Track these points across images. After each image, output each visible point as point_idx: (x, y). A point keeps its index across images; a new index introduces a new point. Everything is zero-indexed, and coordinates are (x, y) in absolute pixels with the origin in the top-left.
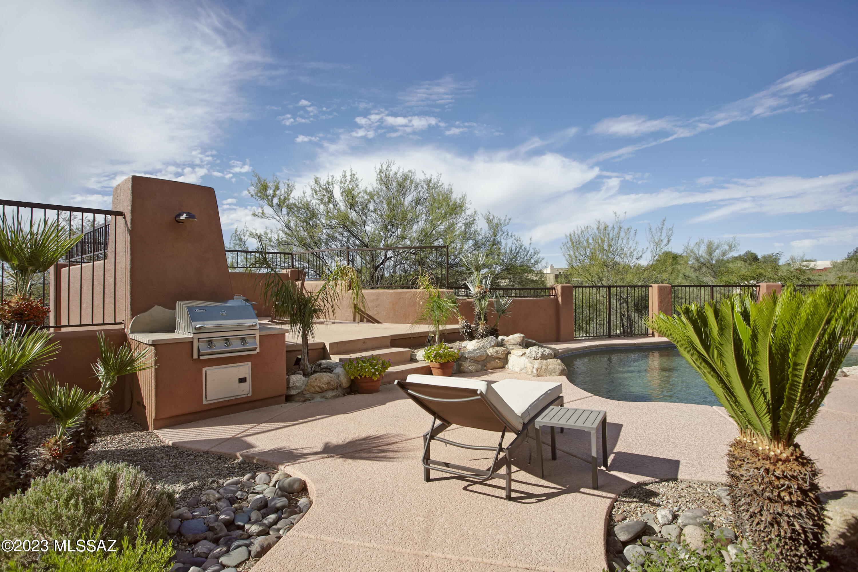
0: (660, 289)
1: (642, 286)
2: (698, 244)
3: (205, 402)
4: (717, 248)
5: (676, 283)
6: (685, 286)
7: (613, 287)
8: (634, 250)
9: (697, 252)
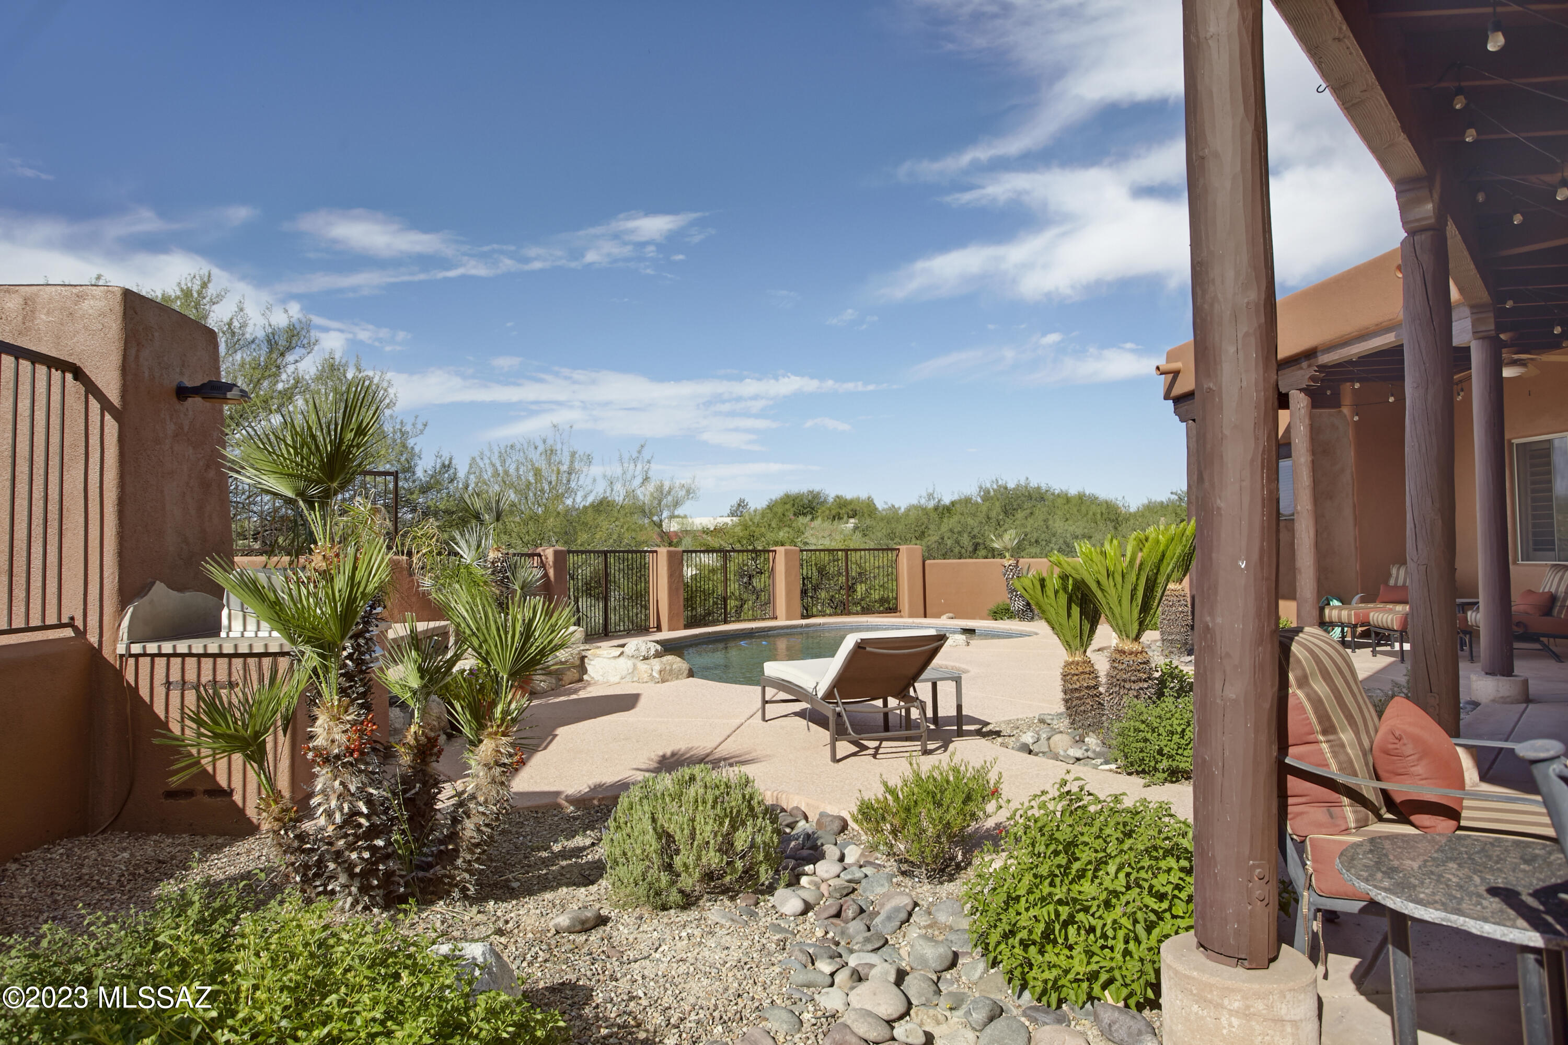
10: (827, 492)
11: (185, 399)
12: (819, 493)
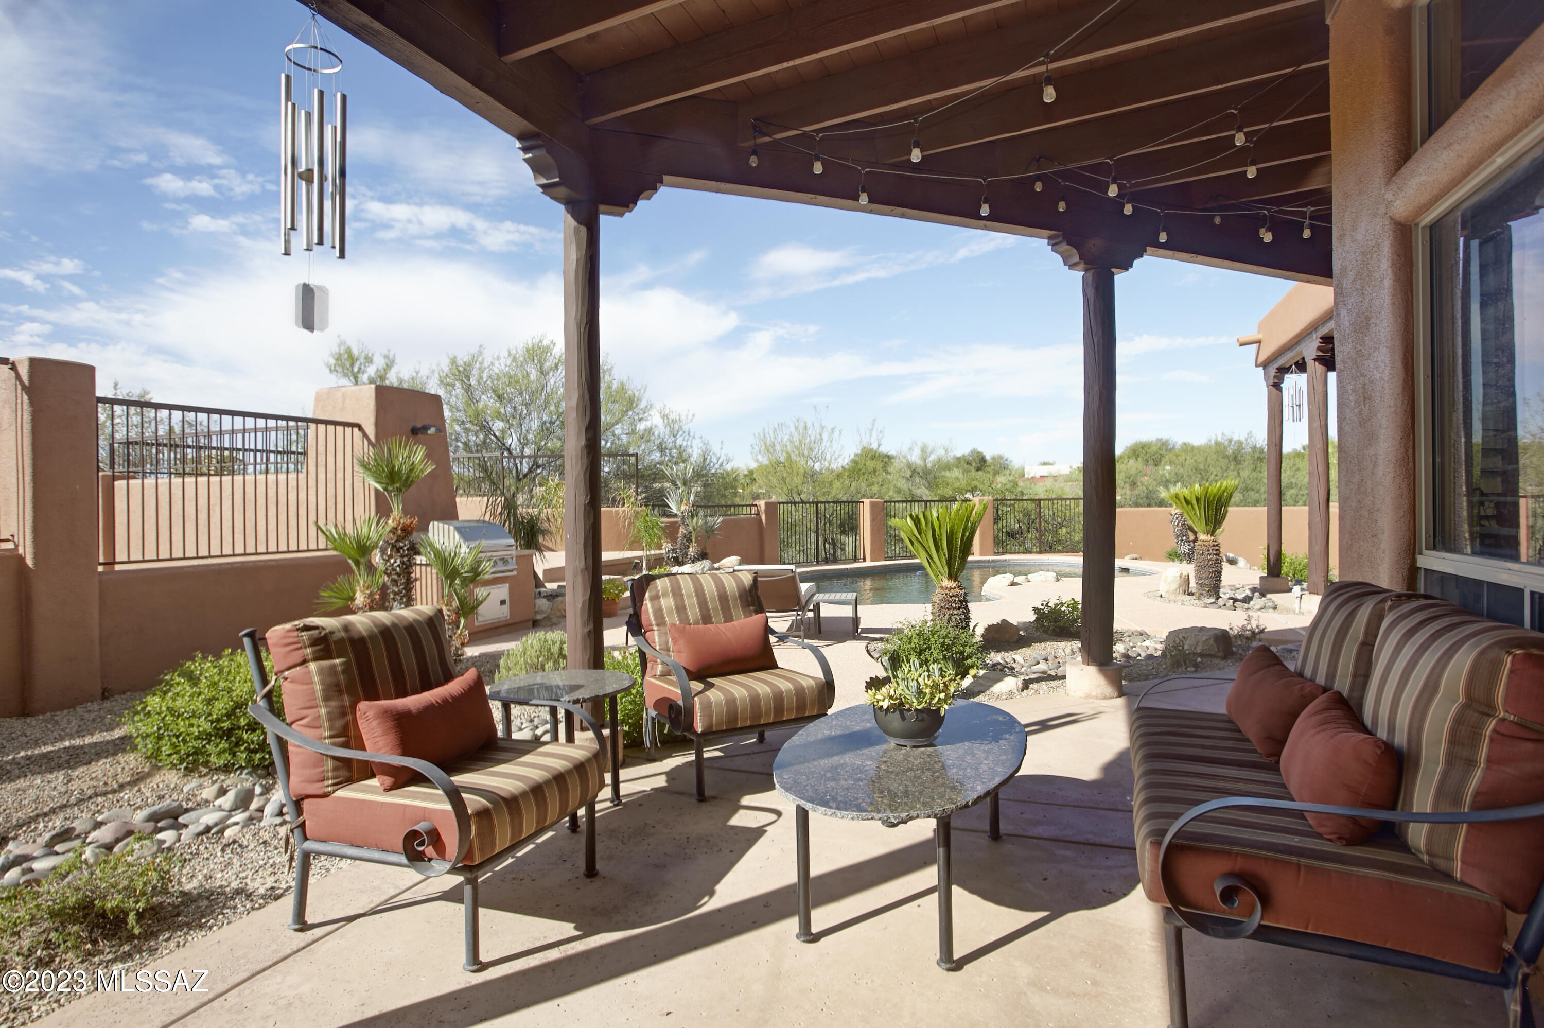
0: (873, 506)
1: (848, 502)
2: (911, 449)
3: (476, 624)
4: (932, 452)
5: (887, 498)
6: (899, 502)
7: (822, 503)
8: (839, 456)
9: (909, 457)
10: (1175, 440)
11: (417, 434)
12: (1167, 441)
